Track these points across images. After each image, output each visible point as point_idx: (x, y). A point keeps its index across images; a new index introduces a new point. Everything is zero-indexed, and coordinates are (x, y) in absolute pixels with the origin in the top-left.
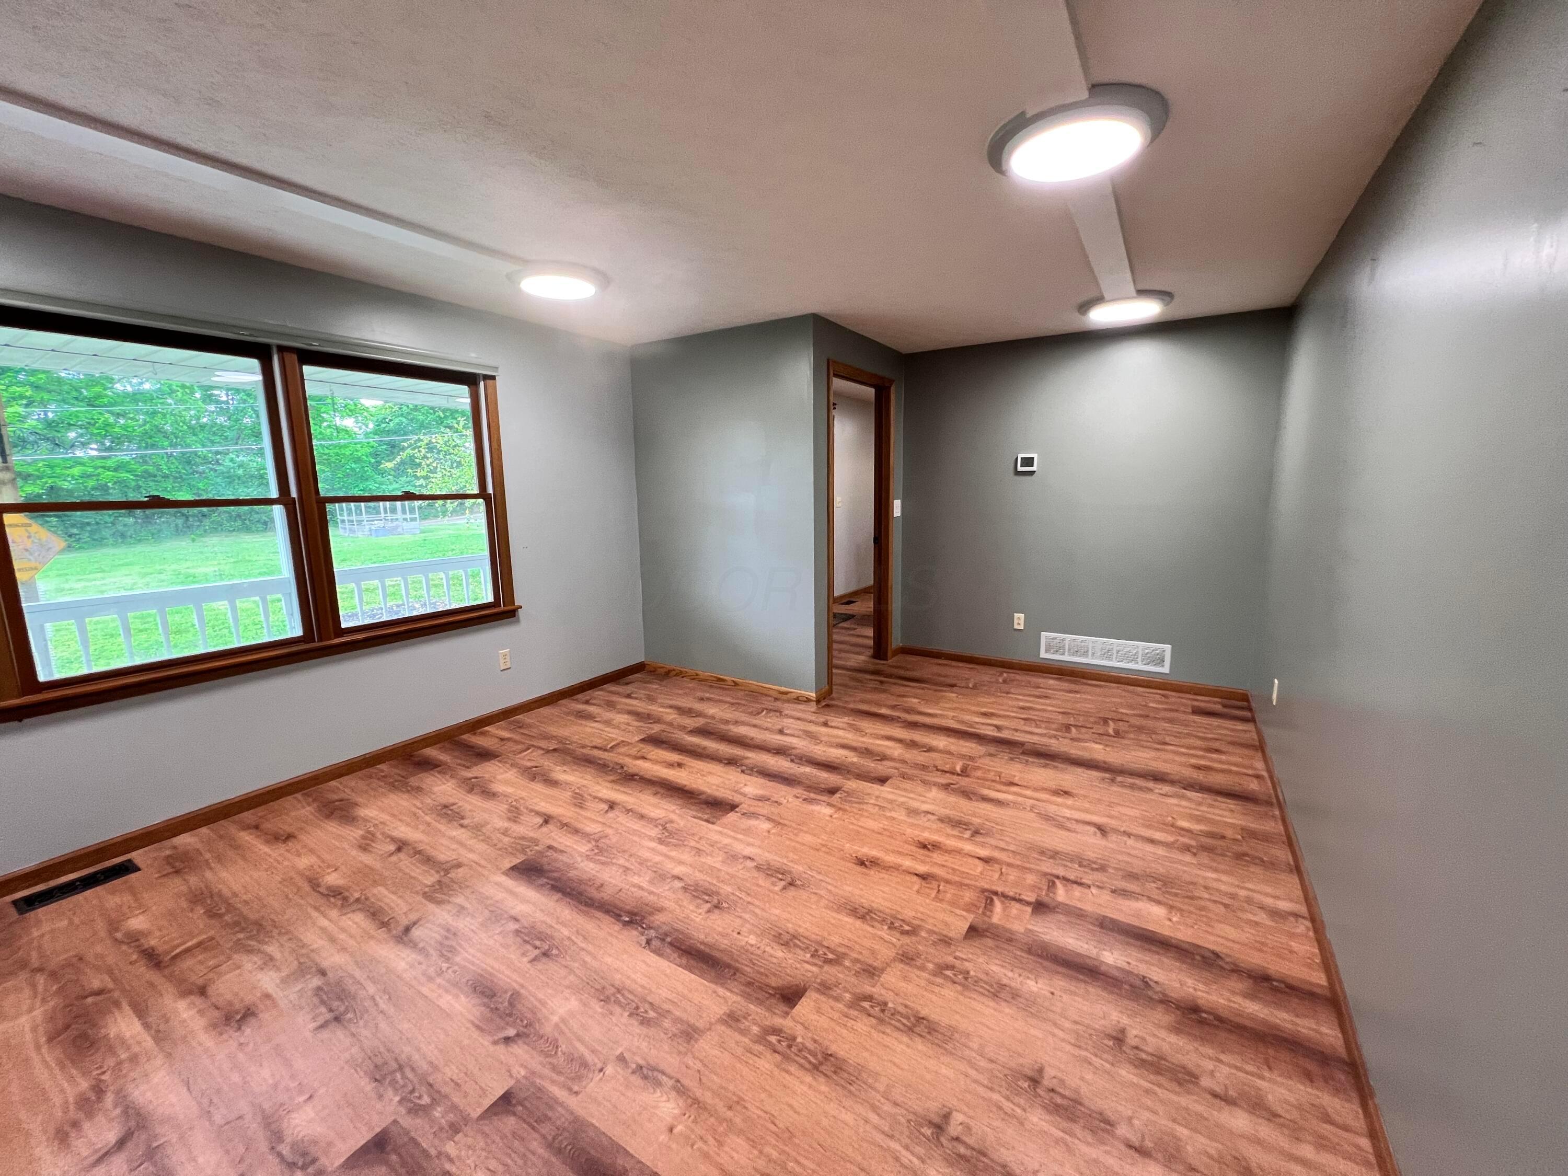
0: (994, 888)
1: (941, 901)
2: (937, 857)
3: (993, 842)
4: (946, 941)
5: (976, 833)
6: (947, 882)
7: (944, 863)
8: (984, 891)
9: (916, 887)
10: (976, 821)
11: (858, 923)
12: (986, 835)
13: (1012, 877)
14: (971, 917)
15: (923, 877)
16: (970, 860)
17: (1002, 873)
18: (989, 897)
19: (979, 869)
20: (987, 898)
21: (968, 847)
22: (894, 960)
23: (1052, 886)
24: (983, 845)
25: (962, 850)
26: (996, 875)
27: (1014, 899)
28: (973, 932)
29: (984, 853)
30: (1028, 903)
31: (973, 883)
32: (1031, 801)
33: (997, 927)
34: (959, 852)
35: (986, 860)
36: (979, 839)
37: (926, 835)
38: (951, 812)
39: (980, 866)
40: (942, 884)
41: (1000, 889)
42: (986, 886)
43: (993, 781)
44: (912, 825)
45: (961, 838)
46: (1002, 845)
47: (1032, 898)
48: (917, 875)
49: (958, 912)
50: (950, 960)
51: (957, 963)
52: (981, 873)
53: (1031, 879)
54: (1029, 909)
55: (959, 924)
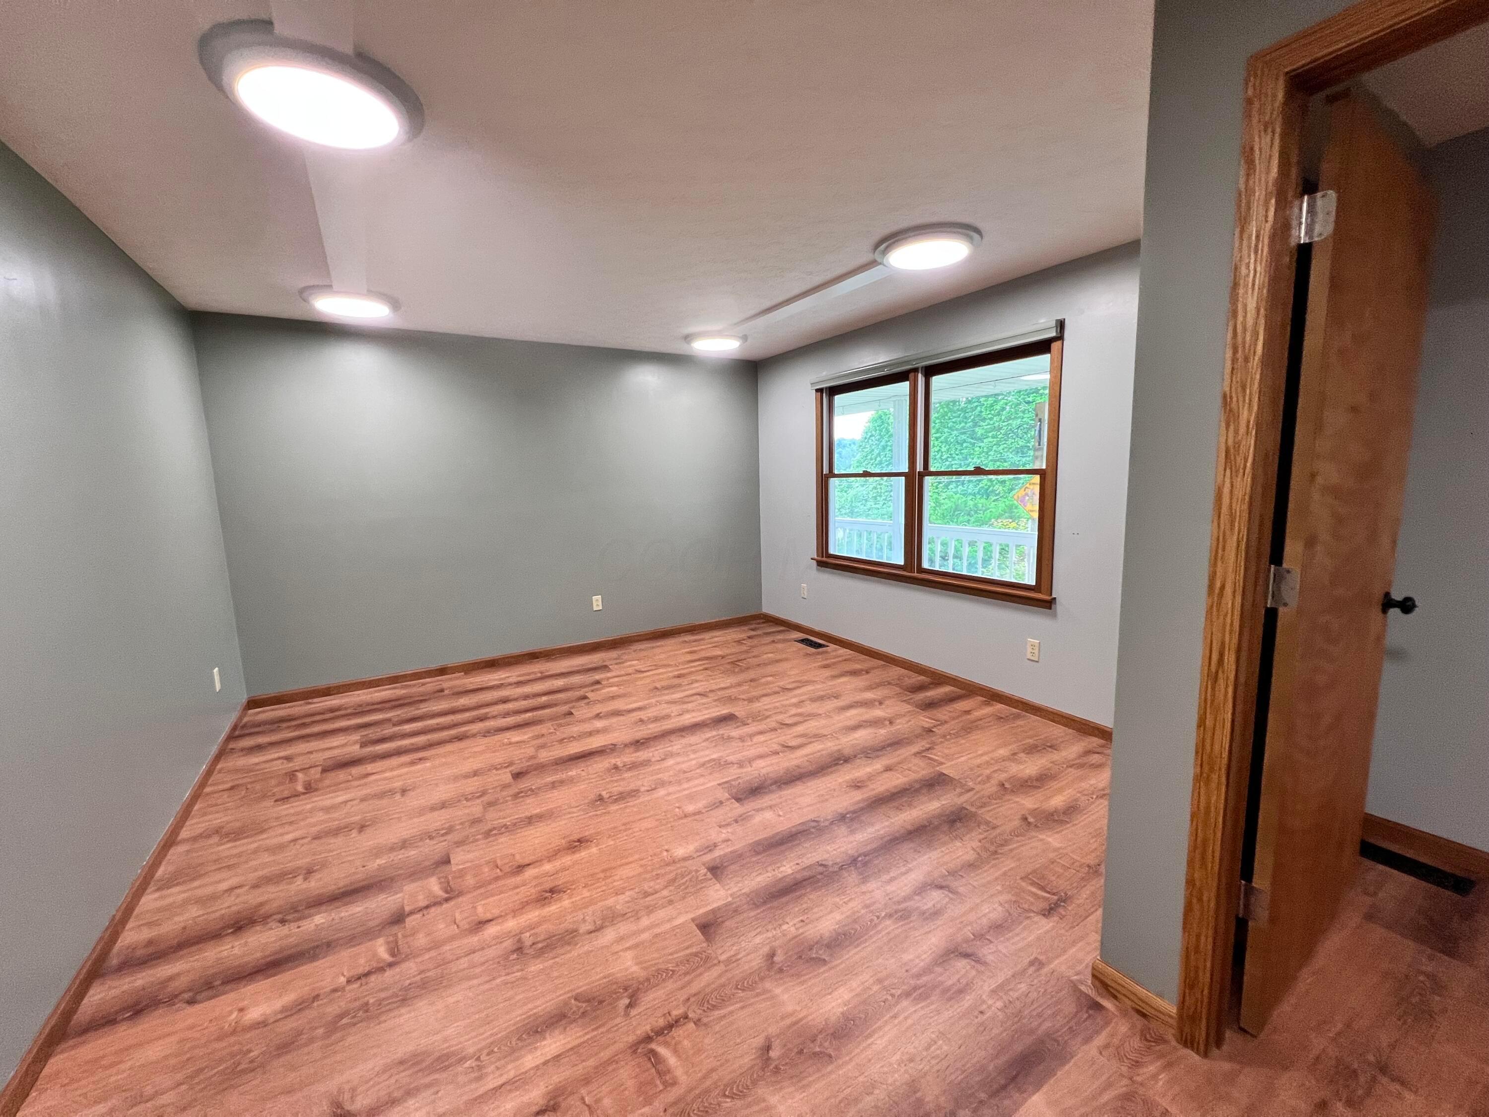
0: (452, 903)
1: (488, 862)
2: (529, 891)
3: (491, 953)
4: (459, 844)
5: (519, 949)
6: (497, 879)
7: (518, 890)
8: (460, 894)
9: (518, 857)
10: (535, 967)
11: (528, 814)
12: (506, 956)
13: (442, 926)
14: (454, 868)
15: (521, 868)
16: (496, 912)
17: (455, 923)
18: (451, 894)
19: (480, 909)
20: (452, 890)
21: (511, 924)
22: (484, 816)
23: (394, 951)
24: (499, 939)
25: (514, 917)
26: (458, 916)
27: (427, 907)
28: (447, 861)
29: (492, 930)
30: (411, 913)
31: (475, 894)
32: (491, 1082)
33: (427, 877)
34: (516, 912)
35: (482, 924)
36: (509, 944)
37: (566, 903)
38: (575, 953)
39: (482, 912)
40: (500, 873)
41: (445, 906)
42: (460, 899)
43: (586, 1080)
44: (591, 902)
45: (531, 927)
46: (477, 957)
47: (411, 921)
48: (529, 865)
49: (469, 864)
50: (449, 837)
51: (442, 839)
52: (475, 908)
53: (421, 940)
54: (407, 909)
55: (459, 859)
